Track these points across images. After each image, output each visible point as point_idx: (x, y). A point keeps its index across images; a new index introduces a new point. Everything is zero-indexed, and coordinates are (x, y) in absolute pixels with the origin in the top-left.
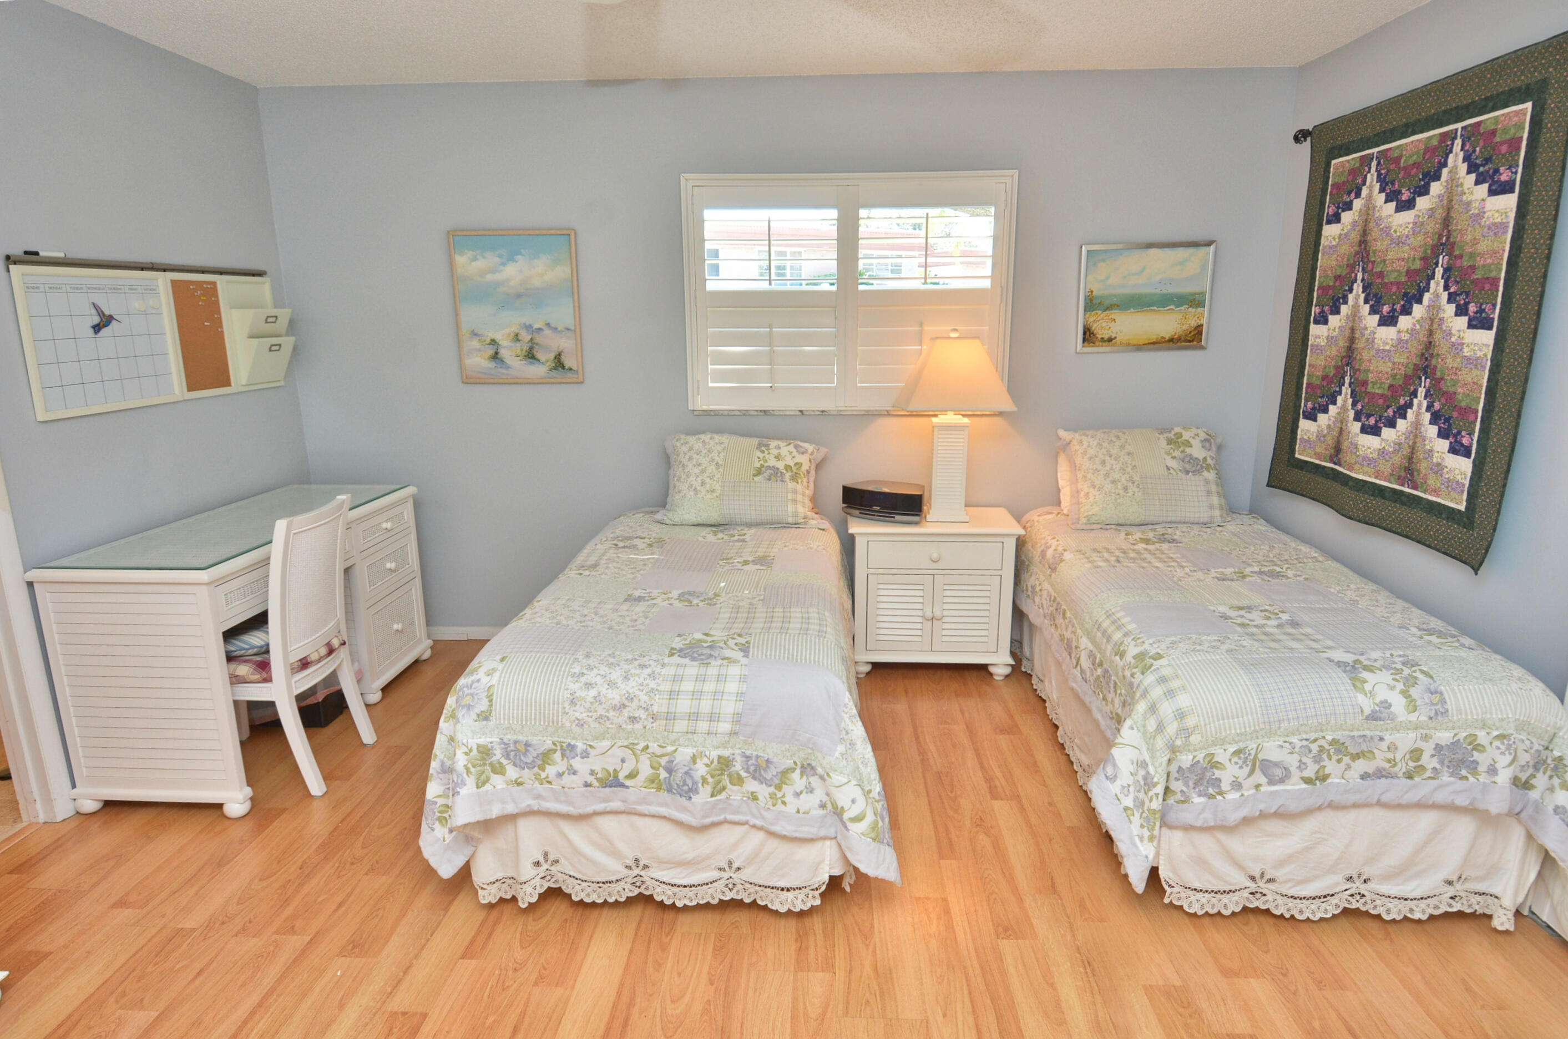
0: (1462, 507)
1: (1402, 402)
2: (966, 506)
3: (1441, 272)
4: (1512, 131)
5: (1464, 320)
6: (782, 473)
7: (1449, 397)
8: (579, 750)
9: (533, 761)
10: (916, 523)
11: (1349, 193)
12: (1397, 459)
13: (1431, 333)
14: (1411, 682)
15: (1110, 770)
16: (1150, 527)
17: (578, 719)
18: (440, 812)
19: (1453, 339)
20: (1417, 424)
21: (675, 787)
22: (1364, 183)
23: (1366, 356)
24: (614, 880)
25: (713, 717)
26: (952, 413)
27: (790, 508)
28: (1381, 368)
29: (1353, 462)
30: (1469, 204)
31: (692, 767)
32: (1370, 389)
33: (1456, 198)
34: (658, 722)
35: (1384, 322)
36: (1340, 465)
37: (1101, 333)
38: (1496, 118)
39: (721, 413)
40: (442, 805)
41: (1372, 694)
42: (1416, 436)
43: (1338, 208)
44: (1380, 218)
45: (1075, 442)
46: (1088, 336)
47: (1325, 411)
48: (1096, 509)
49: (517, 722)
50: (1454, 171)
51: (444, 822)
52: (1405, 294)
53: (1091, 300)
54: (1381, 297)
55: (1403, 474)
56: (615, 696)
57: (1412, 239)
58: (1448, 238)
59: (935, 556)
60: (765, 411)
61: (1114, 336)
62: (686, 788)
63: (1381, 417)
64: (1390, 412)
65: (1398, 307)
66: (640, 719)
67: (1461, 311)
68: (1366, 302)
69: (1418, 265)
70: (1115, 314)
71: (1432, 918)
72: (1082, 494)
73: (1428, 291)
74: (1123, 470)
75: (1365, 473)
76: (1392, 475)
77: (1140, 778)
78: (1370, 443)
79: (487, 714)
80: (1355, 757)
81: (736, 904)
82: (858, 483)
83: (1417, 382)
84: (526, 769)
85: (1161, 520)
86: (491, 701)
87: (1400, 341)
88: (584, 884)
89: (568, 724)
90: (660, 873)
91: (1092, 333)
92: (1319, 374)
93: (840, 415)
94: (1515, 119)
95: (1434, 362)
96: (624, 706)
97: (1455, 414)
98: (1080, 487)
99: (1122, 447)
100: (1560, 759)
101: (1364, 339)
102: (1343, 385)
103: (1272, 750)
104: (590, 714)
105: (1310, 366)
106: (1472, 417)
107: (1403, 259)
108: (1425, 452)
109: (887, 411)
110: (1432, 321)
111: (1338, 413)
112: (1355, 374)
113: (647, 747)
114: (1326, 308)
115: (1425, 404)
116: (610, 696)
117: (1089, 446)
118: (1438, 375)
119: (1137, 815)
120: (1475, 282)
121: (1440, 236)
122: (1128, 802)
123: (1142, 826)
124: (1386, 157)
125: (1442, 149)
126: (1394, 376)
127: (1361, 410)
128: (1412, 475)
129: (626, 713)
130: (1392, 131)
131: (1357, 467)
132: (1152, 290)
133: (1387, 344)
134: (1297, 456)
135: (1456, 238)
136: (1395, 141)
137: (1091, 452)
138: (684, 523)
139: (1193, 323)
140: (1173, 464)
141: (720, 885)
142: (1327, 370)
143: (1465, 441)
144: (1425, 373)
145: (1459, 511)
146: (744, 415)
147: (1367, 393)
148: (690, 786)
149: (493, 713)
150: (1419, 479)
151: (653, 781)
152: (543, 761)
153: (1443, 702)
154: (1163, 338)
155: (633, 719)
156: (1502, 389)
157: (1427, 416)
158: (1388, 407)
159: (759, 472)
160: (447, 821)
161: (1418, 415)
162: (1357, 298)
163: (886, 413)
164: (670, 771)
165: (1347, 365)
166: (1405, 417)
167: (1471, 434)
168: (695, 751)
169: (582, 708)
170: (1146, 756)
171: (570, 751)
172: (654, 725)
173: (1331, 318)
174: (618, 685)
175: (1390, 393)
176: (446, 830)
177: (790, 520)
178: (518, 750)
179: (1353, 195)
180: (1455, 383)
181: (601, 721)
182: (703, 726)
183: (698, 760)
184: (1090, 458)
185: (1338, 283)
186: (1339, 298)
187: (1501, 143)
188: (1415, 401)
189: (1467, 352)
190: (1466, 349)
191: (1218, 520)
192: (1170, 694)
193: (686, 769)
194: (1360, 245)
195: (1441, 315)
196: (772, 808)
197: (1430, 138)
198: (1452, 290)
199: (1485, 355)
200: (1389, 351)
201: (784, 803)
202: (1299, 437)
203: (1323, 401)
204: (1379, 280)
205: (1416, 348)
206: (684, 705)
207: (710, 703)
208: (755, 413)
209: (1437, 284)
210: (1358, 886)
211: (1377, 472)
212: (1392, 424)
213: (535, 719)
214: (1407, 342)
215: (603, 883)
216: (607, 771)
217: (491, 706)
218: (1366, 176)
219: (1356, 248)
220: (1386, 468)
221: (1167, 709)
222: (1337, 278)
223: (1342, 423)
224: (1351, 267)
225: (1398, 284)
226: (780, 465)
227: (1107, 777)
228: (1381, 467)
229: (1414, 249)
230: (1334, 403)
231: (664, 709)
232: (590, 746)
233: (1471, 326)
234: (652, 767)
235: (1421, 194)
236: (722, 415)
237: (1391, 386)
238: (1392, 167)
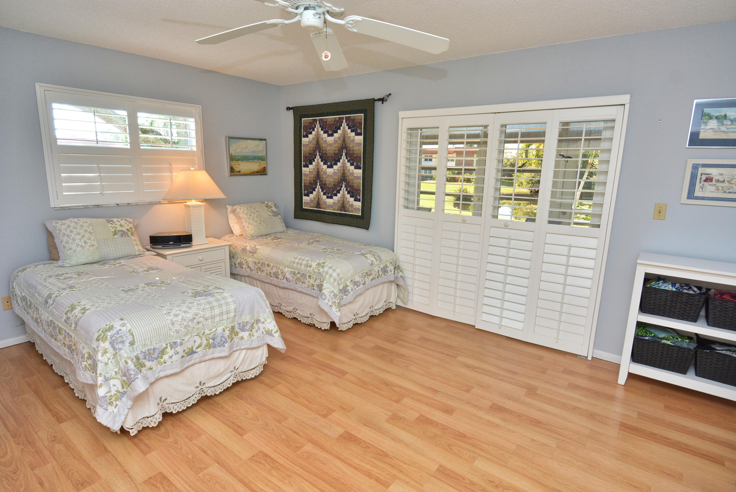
0: (360, 214)
1: (338, 189)
2: (206, 238)
3: (344, 154)
4: (359, 120)
5: (353, 167)
6: (126, 232)
7: (352, 187)
8: (178, 343)
9: (158, 356)
10: (190, 247)
11: (310, 129)
12: (339, 205)
13: (344, 170)
14: (374, 255)
15: (324, 297)
16: (269, 235)
17: (176, 330)
18: (109, 400)
19: (351, 172)
20: (344, 195)
21: (217, 344)
22: (315, 127)
23: (324, 176)
24: (191, 396)
25: (228, 312)
26: (194, 200)
27: (136, 248)
28: (330, 180)
29: (325, 207)
30: (350, 137)
31: (224, 333)
32: (327, 186)
33: (346, 135)
34: (208, 321)
35: (328, 167)
36: (320, 208)
37: (236, 169)
38: (354, 116)
39: (72, 208)
40: (109, 396)
41: (369, 259)
42: (344, 198)
43: (307, 133)
44: (323, 138)
45: (238, 209)
46: (232, 170)
47: (312, 193)
48: (253, 232)
49: (149, 340)
50: (344, 128)
51: (112, 404)
52: (334, 160)
53: (232, 157)
54: (327, 160)
55: (341, 208)
56: (190, 316)
57: (334, 145)
58: (345, 145)
59: (201, 258)
60: (97, 205)
61: (240, 170)
62: (222, 342)
63: (332, 194)
64: (335, 192)
65: (333, 163)
66: (201, 322)
67: (352, 164)
68: (322, 161)
69: (337, 152)
70: (240, 162)
71: (384, 311)
72: (246, 227)
73: (341, 159)
74: (257, 217)
75: (330, 210)
76: (338, 209)
77: (332, 296)
78: (330, 201)
79: (133, 342)
80: (370, 275)
81: (238, 383)
82: (155, 234)
83: (342, 183)
84: (155, 360)
85: (272, 232)
86: (133, 336)
87: (335, 172)
88: (179, 404)
89: (172, 334)
90: (210, 384)
91: (233, 169)
92: (308, 182)
93: (137, 205)
94: (360, 117)
95: (346, 178)
96: (194, 318)
97: (354, 191)
98: (244, 224)
99: (254, 209)
100: (398, 265)
101: (323, 172)
102: (317, 185)
103: (357, 279)
104: (181, 326)
105: (304, 180)
106: (359, 191)
107: (332, 150)
108: (347, 202)
109: (159, 202)
110: (344, 167)
111: (317, 194)
112: (321, 182)
113: (204, 332)
114: (307, 163)
115: (345, 189)
116: (188, 316)
117: (244, 210)
118: (348, 181)
119: (334, 306)
120: (355, 157)
121: (343, 145)
122: (330, 304)
123: (336, 308)
124: (322, 121)
125: (340, 121)
126: (335, 182)
127: (326, 192)
128: (344, 208)
129: (195, 321)
130: (323, 114)
131: (327, 208)
132: (250, 154)
133: (331, 173)
134: (304, 207)
135: (347, 145)
136: (324, 116)
137: (245, 212)
138: (78, 264)
139: (263, 166)
140: (270, 214)
141: (232, 378)
142: (311, 181)
143: (358, 198)
144: (344, 181)
145: (359, 216)
146: (86, 208)
147: (327, 187)
148: (224, 341)
149: (136, 341)
150: (346, 209)
151: (207, 346)
152: (162, 354)
153: (380, 258)
154: (255, 171)
155: (198, 323)
156: (366, 184)
157: (346, 192)
158: (334, 191)
159: (115, 233)
160: (113, 403)
161: (343, 192)
162: (318, 160)
163: (159, 203)
164: (213, 339)
165: (318, 179)
166: (339, 193)
167: (360, 196)
168: (224, 327)
169: (177, 325)
170: (333, 289)
171: (175, 345)
172: (207, 322)
173: (309, 166)
174: (189, 311)
175: (334, 187)
176: (113, 407)
177: (137, 253)
178: (150, 353)
179: (312, 130)
180: (353, 183)
181: (186, 327)
182: (225, 317)
183: (226, 330)
184: (246, 214)
185: (310, 155)
186: (311, 160)
187: (357, 123)
188: (342, 189)
189: (355, 175)
190: (355, 174)
191: (286, 230)
192: (334, 270)
193: (221, 335)
194: (317, 145)
195: (346, 165)
196: (250, 339)
197: (336, 118)
198: (348, 159)
199: (360, 176)
200: (332, 175)
201: (253, 336)
202: (303, 202)
203: (311, 190)
204: (325, 155)
205: (340, 174)
206: (217, 311)
207: (225, 307)
208: (92, 207)
209: (344, 157)
210: (372, 309)
211: (334, 209)
212: (336, 195)
213: (157, 336)
214: (337, 172)
215: (187, 399)
216: (189, 348)
217: (134, 338)
218: (315, 125)
219: (315, 146)
220: (336, 207)
221: (335, 275)
222: (310, 154)
223: (318, 196)
224: (315, 151)
225: (332, 157)
226: (124, 229)
227: (323, 299)
228: (335, 207)
229: (335, 147)
230: (315, 191)
231: (210, 315)
232: (183, 340)
233: (355, 168)
234: (207, 340)
235: (335, 133)
236: (73, 209)
237: (334, 185)
238: (324, 124)
